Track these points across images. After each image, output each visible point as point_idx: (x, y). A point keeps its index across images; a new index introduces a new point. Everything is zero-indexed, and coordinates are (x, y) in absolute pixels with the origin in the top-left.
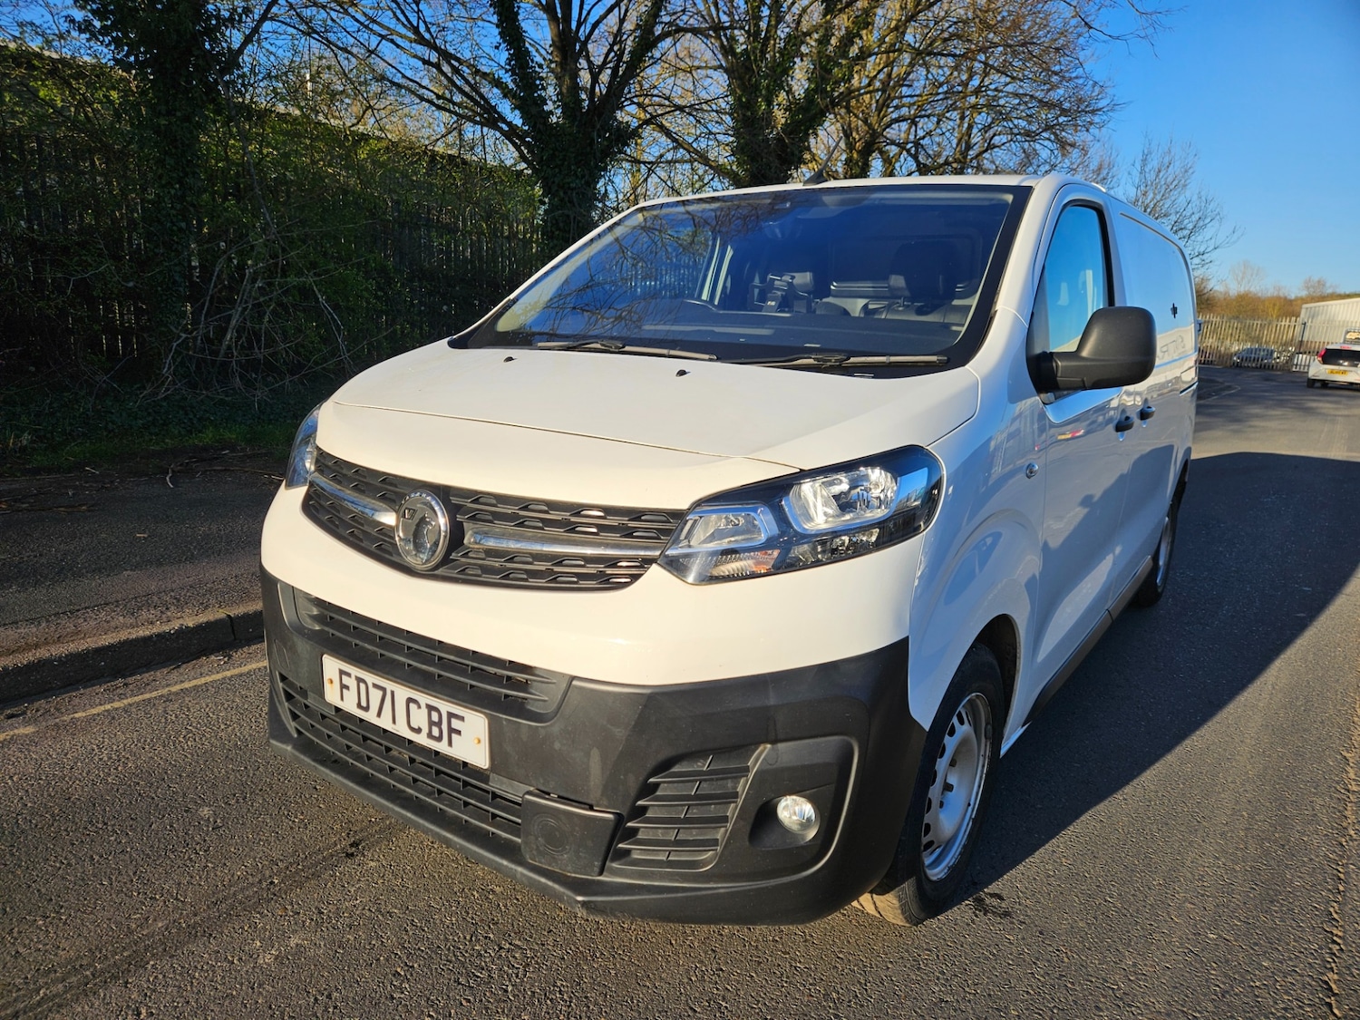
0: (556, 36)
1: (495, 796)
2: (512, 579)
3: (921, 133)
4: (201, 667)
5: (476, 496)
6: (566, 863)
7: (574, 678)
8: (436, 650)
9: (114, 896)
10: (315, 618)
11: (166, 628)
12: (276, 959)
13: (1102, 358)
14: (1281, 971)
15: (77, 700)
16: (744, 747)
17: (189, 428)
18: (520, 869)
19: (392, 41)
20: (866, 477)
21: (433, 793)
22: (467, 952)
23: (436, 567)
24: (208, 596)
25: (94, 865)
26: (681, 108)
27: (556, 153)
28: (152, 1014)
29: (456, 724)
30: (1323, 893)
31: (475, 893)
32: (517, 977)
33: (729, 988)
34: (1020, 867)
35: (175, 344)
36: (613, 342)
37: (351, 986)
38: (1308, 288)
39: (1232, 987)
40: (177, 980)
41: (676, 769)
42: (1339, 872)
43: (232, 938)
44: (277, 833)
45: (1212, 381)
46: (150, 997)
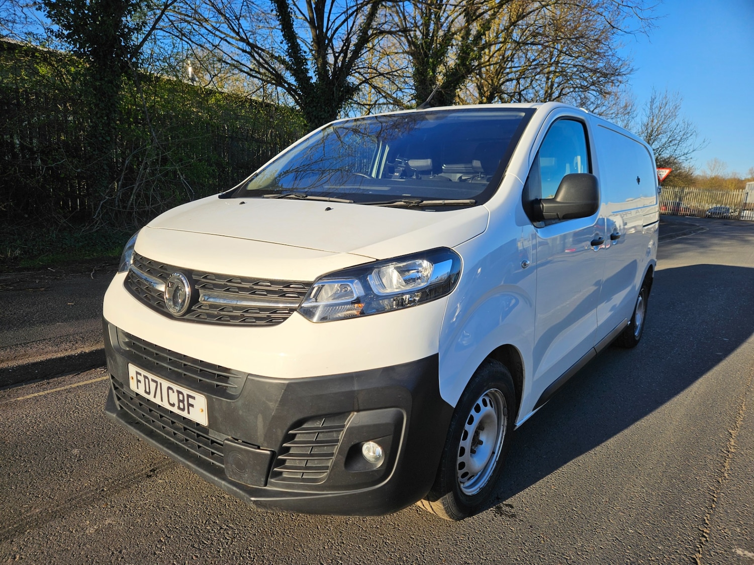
0: (315, 37)
1: (213, 442)
2: (223, 321)
3: (522, 88)
4: (91, 374)
5: (206, 275)
6: (247, 479)
7: (249, 374)
8: (181, 360)
9: (16, 495)
10: (127, 344)
11: (73, 353)
12: (96, 531)
13: (567, 202)
14: (668, 552)
15: (21, 391)
16: (343, 414)
17: (107, 248)
18: (223, 482)
19: (226, 40)
20: (420, 265)
21: (183, 440)
22: (202, 530)
23: (184, 314)
24: (100, 336)
25: (9, 478)
26: (381, 74)
27: (314, 99)
28: (22, 558)
29: (191, 401)
30: (702, 509)
31: (213, 498)
32: (227, 544)
33: (345, 553)
34: (527, 490)
35: (102, 202)
36: (301, 194)
37: (133, 547)
38: (752, 174)
39: (637, 560)
40: (39, 541)
41: (305, 426)
42: (715, 497)
43: (75, 519)
44: (112, 463)
45: (693, 225)
46: (23, 549)
